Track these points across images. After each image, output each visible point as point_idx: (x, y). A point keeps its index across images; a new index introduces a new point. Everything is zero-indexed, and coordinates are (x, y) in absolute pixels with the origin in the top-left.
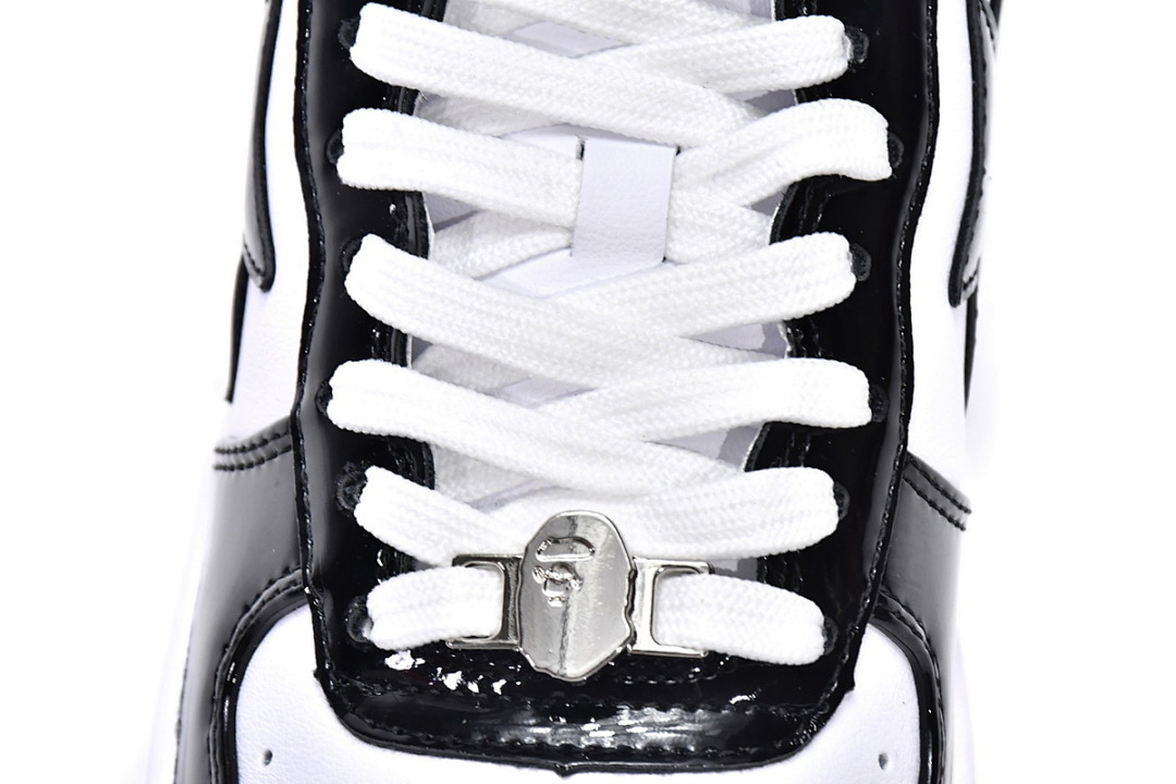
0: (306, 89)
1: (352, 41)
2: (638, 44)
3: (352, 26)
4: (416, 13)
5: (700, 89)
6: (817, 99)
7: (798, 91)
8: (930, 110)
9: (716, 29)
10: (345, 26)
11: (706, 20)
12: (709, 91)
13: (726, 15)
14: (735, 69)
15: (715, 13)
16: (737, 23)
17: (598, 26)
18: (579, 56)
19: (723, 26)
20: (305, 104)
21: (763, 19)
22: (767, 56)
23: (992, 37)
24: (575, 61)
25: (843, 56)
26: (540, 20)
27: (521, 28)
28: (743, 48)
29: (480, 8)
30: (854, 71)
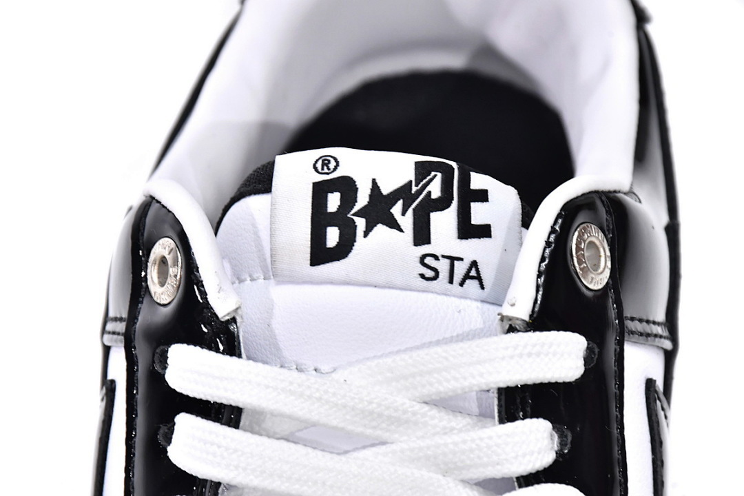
0: (133, 476)
1: (169, 441)
2: (392, 443)
3: (169, 429)
4: (218, 422)
5: (440, 477)
6: (532, 485)
7: (518, 478)
8: (621, 485)
9: (452, 429)
10: (163, 429)
11: (444, 423)
12: (449, 479)
13: (460, 418)
14: (468, 462)
15: (451, 417)
16: (469, 424)
17: (360, 429)
18: (346, 452)
19: (458, 427)
20: (133, 488)
21: (489, 420)
22: (492, 452)
23: (666, 417)
24: (343, 458)
25: (553, 448)
26: (314, 425)
27: (300, 430)
28: (474, 446)
29: (268, 416)
30: (561, 460)
